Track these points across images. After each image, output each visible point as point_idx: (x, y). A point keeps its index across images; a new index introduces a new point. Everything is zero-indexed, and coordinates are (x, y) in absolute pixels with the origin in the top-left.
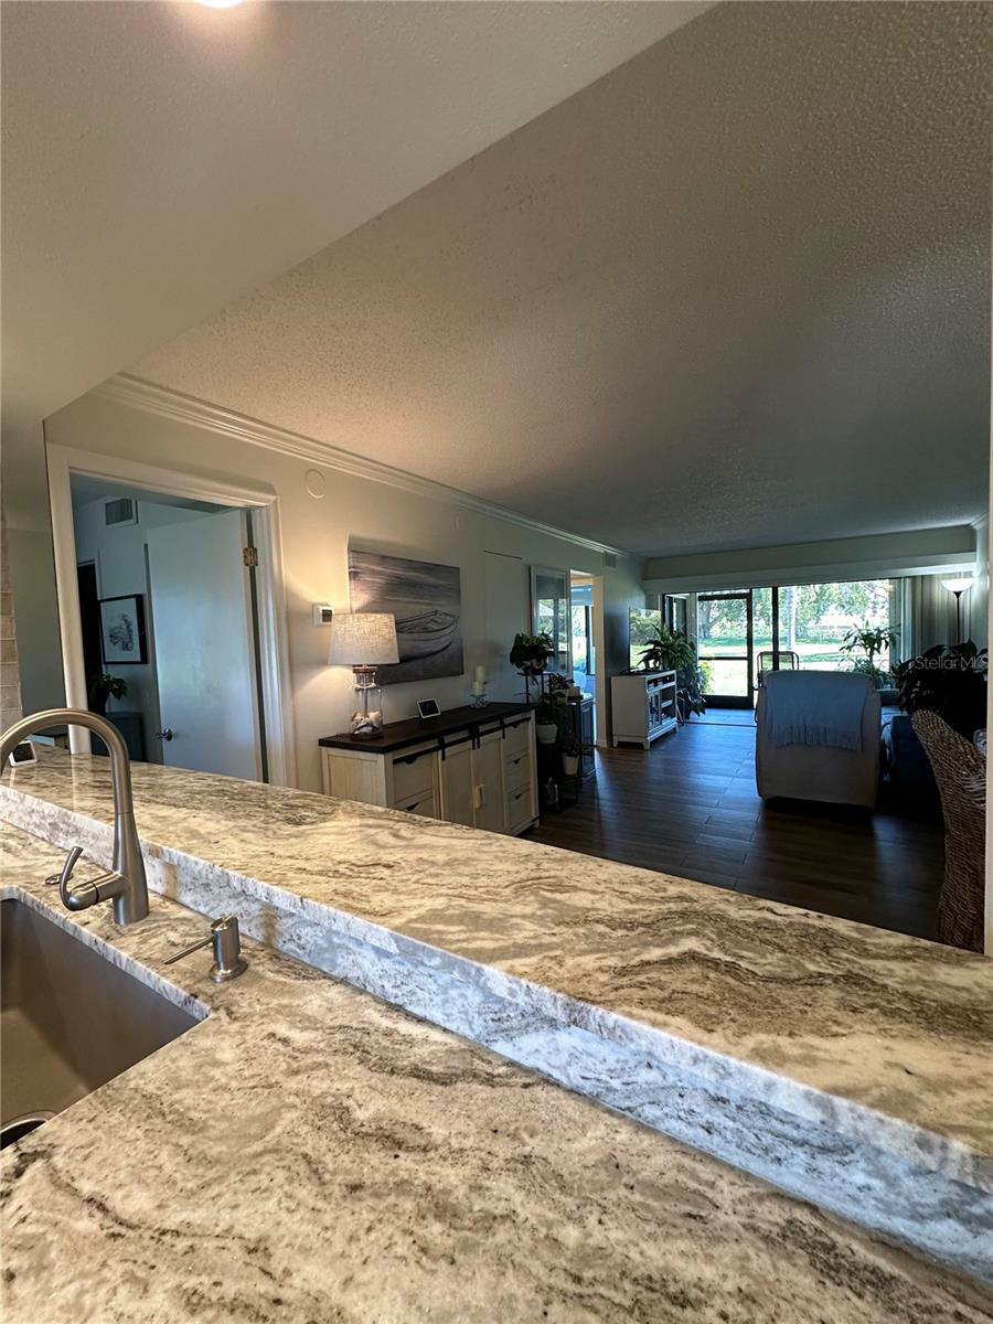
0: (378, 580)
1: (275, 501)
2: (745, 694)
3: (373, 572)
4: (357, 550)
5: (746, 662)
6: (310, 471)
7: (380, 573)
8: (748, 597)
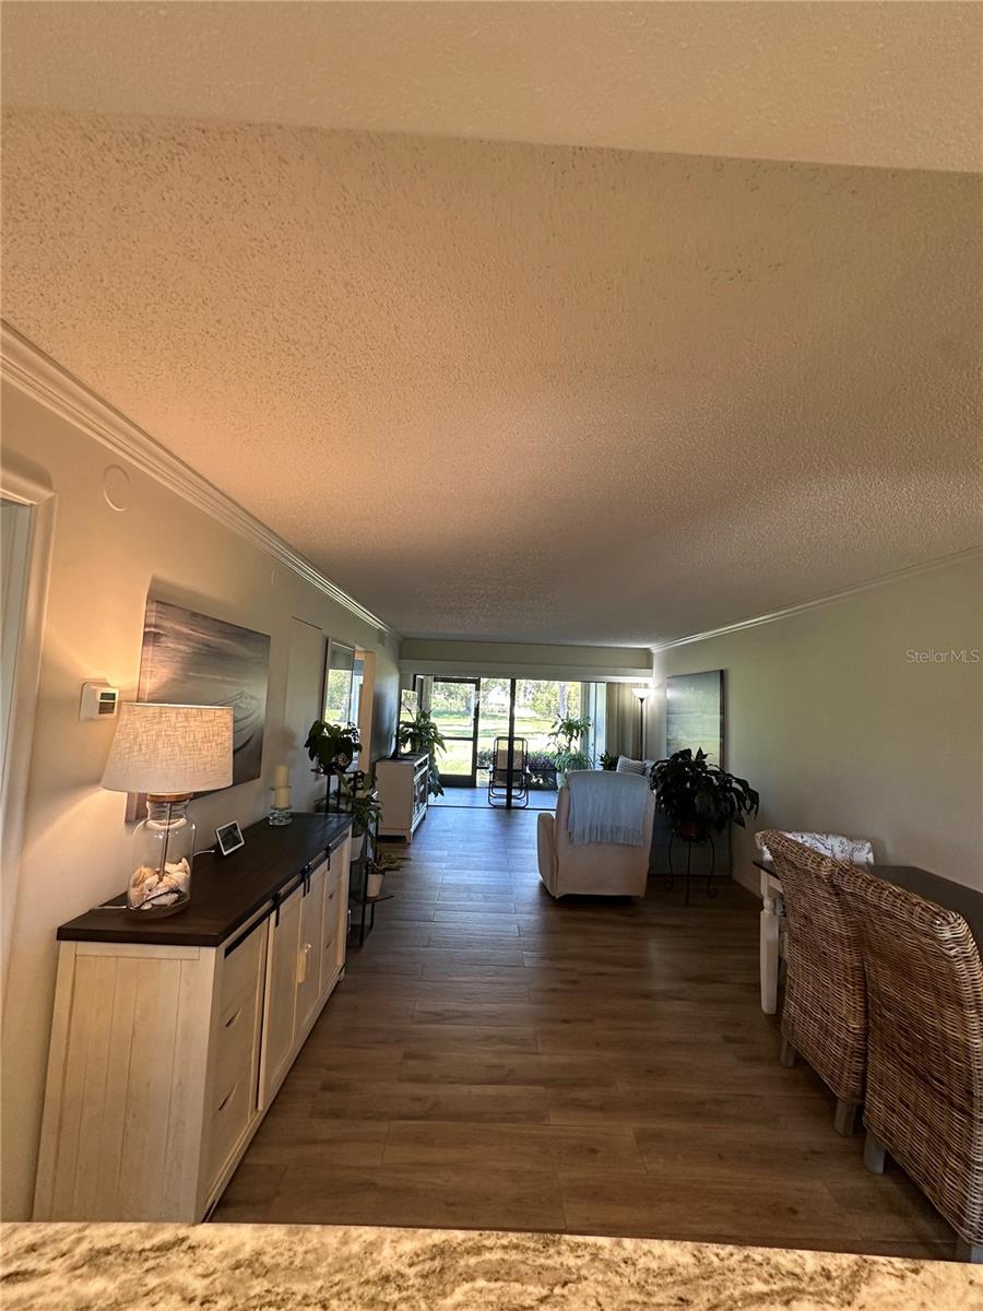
0: (182, 647)
1: (51, 499)
2: (470, 773)
3: (179, 636)
4: (161, 599)
5: (471, 743)
6: (111, 467)
7: (188, 638)
8: (477, 682)
